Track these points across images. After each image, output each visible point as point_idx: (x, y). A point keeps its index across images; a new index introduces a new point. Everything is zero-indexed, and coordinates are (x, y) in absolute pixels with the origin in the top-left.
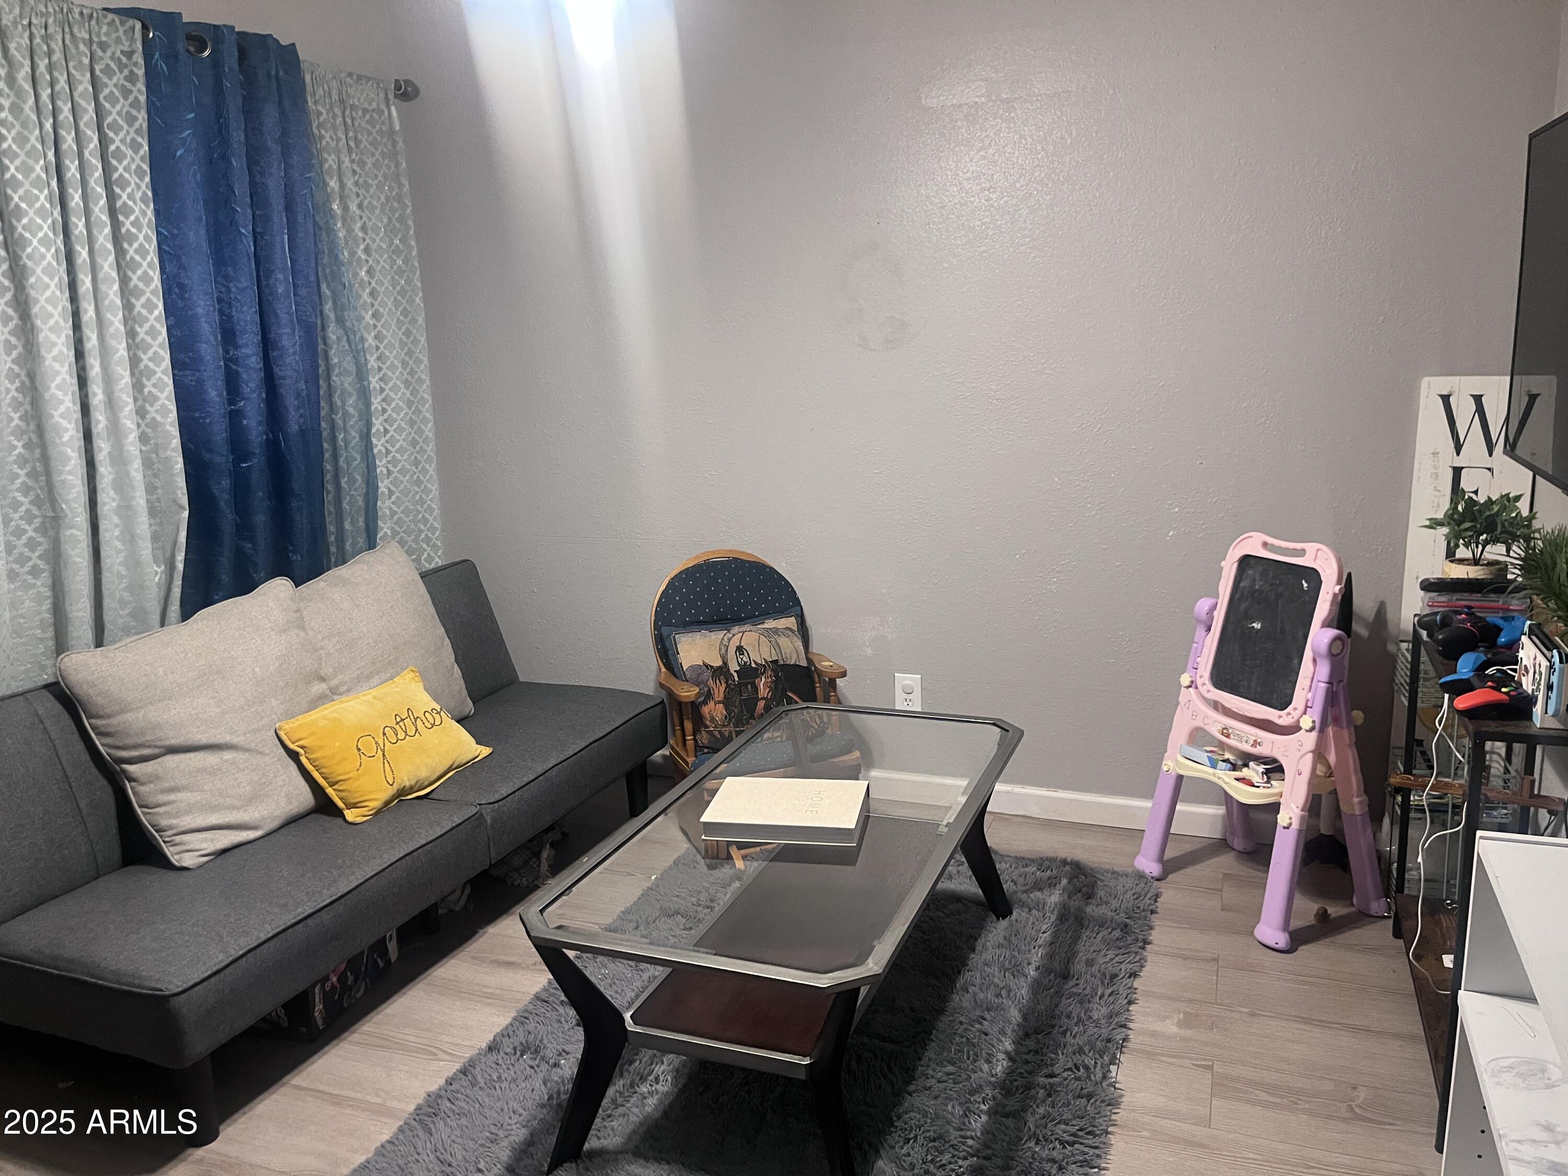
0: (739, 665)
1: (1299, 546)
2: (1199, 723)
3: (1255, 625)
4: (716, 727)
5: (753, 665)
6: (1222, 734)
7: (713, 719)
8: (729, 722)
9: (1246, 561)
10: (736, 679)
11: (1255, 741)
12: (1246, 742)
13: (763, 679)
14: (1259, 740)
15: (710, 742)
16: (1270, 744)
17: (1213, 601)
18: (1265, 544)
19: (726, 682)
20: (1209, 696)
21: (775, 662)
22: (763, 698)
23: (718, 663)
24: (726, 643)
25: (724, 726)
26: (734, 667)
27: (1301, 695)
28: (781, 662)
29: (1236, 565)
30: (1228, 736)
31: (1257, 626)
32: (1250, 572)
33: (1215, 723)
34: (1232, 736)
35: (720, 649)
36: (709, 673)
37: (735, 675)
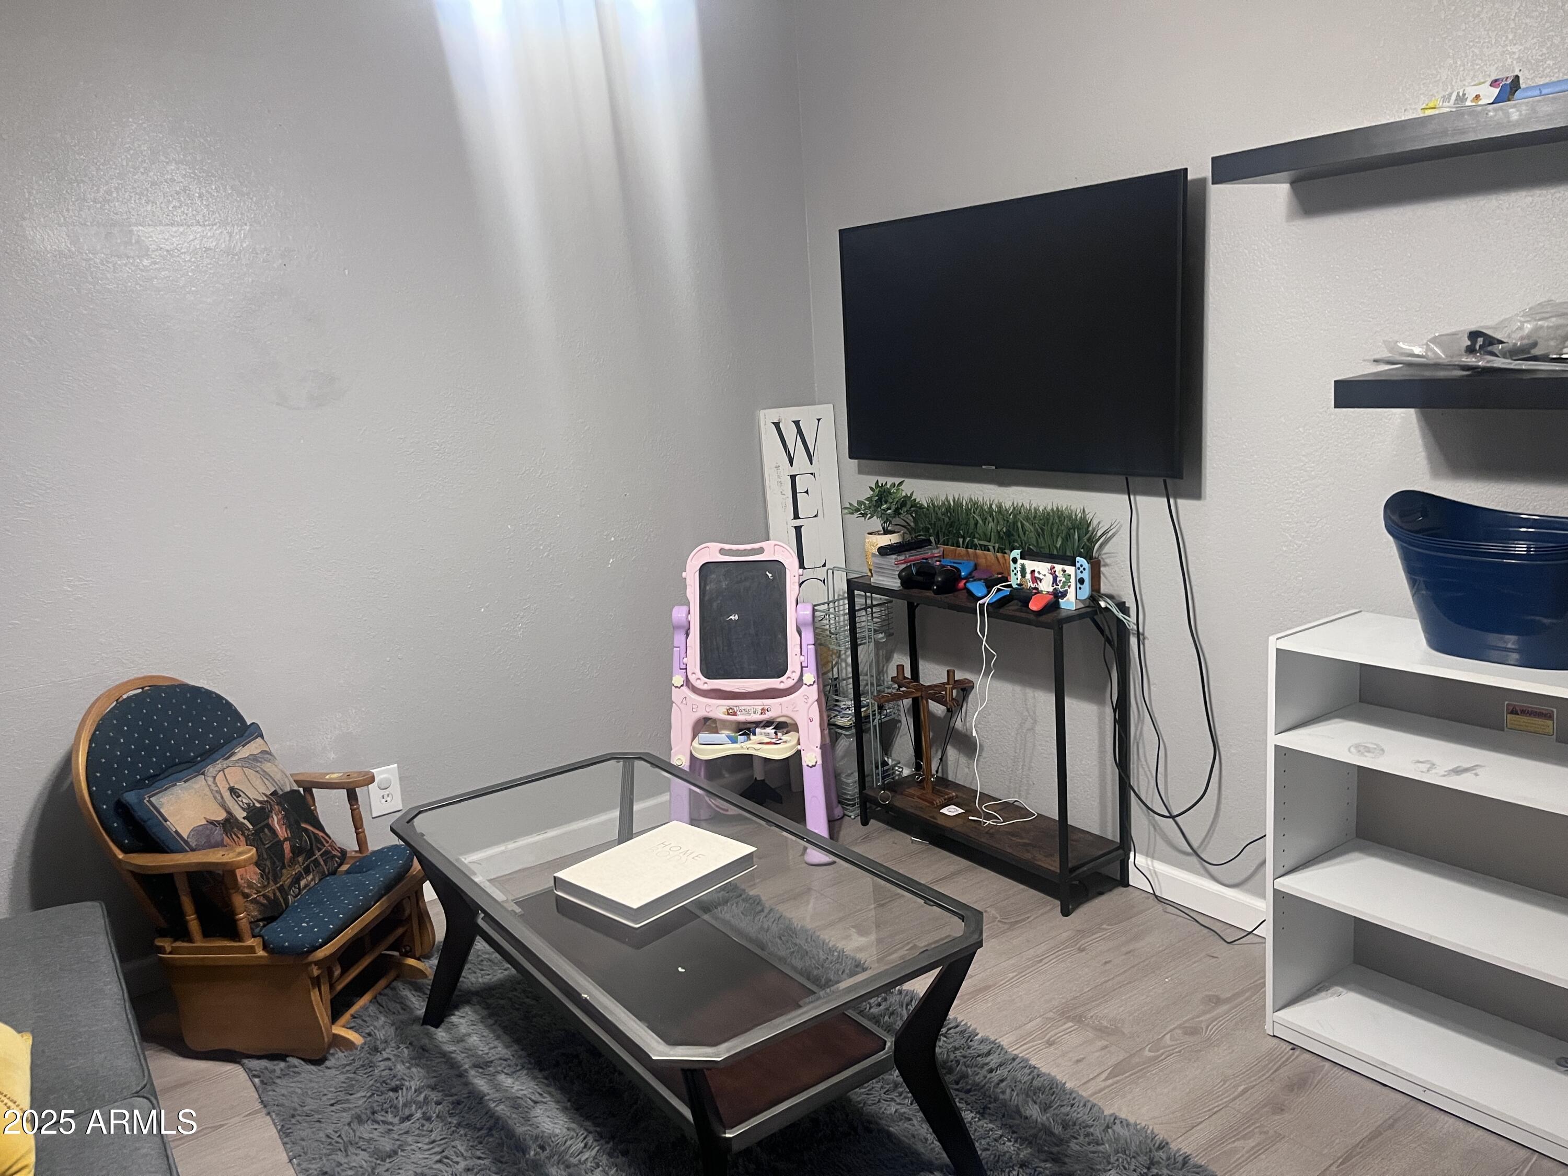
0: (244, 809)
1: (756, 546)
2: (702, 713)
3: (732, 617)
4: (258, 892)
5: (258, 805)
6: (729, 714)
7: (250, 885)
8: (268, 879)
9: (706, 570)
10: (251, 827)
11: (763, 709)
12: (755, 713)
13: (275, 818)
14: (766, 708)
15: (260, 912)
16: (776, 708)
17: (685, 608)
18: (722, 551)
19: (243, 834)
20: (705, 687)
21: (274, 793)
22: (286, 839)
23: (221, 816)
24: (213, 787)
25: (264, 887)
26: (240, 815)
27: (794, 659)
28: (280, 792)
29: (698, 573)
30: (735, 714)
31: (734, 617)
32: (713, 576)
33: (718, 709)
34: (738, 713)
35: (215, 798)
36: (218, 831)
37: (246, 822)
